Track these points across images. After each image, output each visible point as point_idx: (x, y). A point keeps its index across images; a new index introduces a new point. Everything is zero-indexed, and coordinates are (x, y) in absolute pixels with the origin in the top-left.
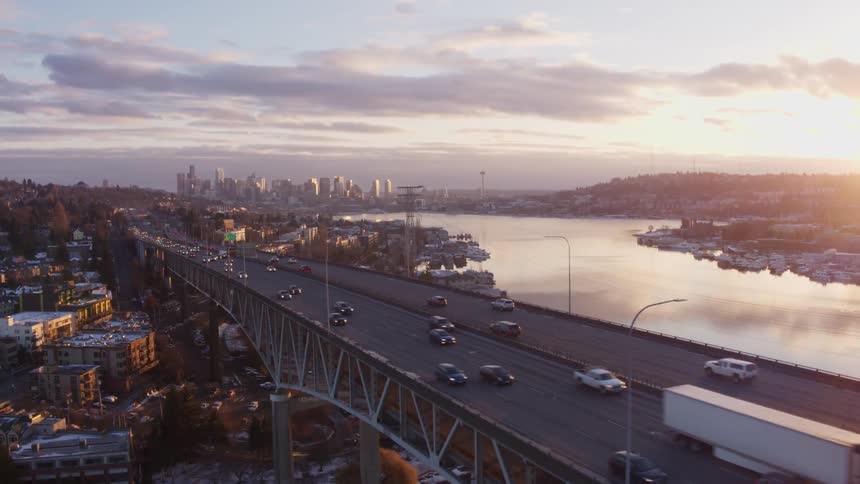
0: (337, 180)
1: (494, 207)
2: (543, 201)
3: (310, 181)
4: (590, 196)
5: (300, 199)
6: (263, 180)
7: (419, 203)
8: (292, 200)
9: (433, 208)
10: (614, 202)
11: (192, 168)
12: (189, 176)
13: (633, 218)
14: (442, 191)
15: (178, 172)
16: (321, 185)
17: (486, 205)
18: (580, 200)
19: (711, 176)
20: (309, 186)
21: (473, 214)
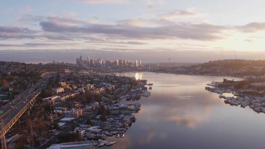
0: (124, 61)
1: (171, 70)
2: (186, 69)
3: (116, 61)
4: (200, 67)
5: (112, 67)
6: (102, 61)
7: (148, 69)
8: (109, 67)
9: (152, 70)
10: (208, 70)
11: (81, 56)
12: (80, 59)
13: (213, 75)
14: (157, 64)
15: (77, 58)
16: (119, 63)
17: (168, 70)
18: (197, 69)
19: (240, 60)
20: (115, 62)
21: (163, 73)
